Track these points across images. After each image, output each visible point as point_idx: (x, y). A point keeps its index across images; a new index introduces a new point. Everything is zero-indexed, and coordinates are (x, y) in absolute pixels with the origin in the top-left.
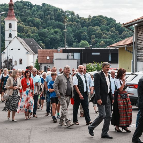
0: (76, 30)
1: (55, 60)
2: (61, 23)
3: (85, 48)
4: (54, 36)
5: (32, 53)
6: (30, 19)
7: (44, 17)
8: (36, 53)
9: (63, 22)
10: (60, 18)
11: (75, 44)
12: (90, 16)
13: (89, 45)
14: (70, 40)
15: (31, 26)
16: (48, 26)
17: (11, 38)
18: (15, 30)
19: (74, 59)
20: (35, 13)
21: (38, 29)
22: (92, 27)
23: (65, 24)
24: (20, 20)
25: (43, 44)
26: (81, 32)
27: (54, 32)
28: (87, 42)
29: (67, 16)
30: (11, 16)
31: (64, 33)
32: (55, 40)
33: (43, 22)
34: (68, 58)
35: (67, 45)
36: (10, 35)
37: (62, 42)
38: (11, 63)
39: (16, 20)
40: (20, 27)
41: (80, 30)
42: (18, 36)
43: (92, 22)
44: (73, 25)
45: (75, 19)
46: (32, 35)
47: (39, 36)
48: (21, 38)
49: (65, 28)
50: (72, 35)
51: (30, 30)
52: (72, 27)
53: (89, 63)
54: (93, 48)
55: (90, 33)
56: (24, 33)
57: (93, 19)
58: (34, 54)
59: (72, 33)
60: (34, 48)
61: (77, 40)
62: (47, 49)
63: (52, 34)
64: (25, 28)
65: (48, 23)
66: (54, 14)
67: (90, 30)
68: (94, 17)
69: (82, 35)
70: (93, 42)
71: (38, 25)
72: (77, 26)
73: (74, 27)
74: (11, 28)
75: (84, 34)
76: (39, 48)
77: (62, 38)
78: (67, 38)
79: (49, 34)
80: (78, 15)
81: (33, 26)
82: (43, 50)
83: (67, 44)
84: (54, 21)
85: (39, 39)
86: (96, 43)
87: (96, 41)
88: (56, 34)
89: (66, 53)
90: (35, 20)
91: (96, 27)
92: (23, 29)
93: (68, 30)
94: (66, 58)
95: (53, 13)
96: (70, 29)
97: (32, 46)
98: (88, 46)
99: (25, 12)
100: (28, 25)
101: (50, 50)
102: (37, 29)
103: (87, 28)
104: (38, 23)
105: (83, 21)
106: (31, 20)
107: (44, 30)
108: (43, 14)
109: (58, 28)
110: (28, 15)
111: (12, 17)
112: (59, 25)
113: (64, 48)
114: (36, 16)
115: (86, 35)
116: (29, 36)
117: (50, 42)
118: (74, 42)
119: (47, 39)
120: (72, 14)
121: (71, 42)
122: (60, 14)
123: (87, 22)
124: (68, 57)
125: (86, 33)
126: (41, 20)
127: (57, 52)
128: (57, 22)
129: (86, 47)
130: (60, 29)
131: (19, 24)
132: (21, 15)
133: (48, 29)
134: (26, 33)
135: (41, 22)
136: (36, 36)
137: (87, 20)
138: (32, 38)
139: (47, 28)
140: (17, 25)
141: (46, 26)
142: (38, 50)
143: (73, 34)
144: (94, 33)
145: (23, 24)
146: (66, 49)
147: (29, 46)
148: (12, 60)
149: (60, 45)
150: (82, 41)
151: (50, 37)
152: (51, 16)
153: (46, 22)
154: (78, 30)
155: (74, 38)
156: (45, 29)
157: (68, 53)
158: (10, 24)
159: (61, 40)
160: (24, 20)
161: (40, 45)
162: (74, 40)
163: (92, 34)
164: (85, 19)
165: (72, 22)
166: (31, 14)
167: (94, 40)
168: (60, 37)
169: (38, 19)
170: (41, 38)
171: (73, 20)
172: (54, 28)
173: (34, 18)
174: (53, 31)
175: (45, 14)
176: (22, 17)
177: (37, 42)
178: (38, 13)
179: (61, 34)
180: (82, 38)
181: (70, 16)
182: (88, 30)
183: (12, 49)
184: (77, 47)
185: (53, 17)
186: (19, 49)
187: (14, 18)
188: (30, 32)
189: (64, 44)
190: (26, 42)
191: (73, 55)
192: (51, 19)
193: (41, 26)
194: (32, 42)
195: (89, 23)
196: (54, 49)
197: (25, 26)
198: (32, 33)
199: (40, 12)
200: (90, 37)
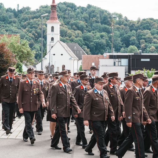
0: (123, 34)
1: (100, 67)
2: (108, 27)
3: (133, 54)
4: (100, 40)
5: (75, 59)
6: (74, 21)
7: (89, 20)
8: (80, 58)
9: (110, 25)
10: (106, 21)
11: (123, 49)
12: (139, 19)
13: (138, 50)
14: (118, 44)
15: (75, 30)
16: (94, 30)
17: (53, 42)
18: (58, 34)
19: (121, 66)
20: (80, 15)
21: (83, 33)
22: (141, 31)
23: (112, 27)
24: (63, 23)
25: (88, 49)
26: (130, 37)
27: (100, 36)
28: (136, 48)
29: (114, 19)
30: (53, 18)
31: (110, 38)
32: (100, 45)
33: (88, 25)
34: (115, 65)
35: (114, 51)
36: (52, 39)
37: (108, 47)
38: (53, 69)
39: (59, 23)
40: (63, 31)
41: (128, 34)
42: (61, 40)
43: (141, 25)
44: (120, 28)
45: (122, 22)
46: (76, 39)
47: (83, 41)
48: (64, 42)
49: (111, 31)
50: (119, 39)
51: (74, 34)
52: (119, 31)
53: (138, 70)
54: (142, 54)
55: (139, 37)
56: (68, 38)
57: (142, 22)
58: (78, 60)
59: (119, 37)
60: (78, 53)
61: (124, 45)
62: (92, 54)
63: (98, 38)
64: (68, 32)
65: (94, 27)
66: (100, 17)
67: (139, 34)
68: (144, 20)
69: (130, 39)
70: (142, 47)
71: (82, 29)
72: (124, 30)
73: (122, 30)
74: (53, 31)
75: (133, 39)
76: (84, 54)
77: (109, 42)
78: (114, 42)
79: (94, 38)
80: (126, 17)
81: (77, 29)
82: (88, 55)
83: (114, 49)
84: (100, 24)
85: (83, 44)
86: (146, 49)
87: (145, 46)
88: (102, 38)
89: (113, 60)
90: (79, 23)
91: (145, 31)
92: (67, 33)
93: (115, 34)
94: (113, 64)
95: (98, 15)
96: (117, 33)
97: (76, 52)
98: (137, 52)
99: (68, 14)
100: (72, 28)
101: (95, 56)
102: (81, 33)
103: (136, 31)
104: (82, 26)
105: (132, 24)
106: (75, 23)
107: (89, 34)
108: (88, 16)
109: (104, 31)
110: (71, 18)
111: (54, 20)
112: (106, 28)
113: (111, 54)
114: (80, 18)
115: (135, 40)
116: (73, 40)
117: (95, 47)
118: (122, 47)
119: (92, 43)
120: (120, 16)
121: (119, 48)
122: (106, 16)
123: (136, 25)
124: (115, 63)
125: (134, 37)
126: (86, 23)
127: (103, 58)
128: (104, 25)
129: (135, 53)
130: (107, 33)
131: (62, 27)
132: (64, 18)
133: (93, 33)
134: (70, 37)
135: (86, 25)
136: (80, 40)
137: (136, 23)
138: (76, 42)
139: (93, 31)
140: (60, 28)
141: (91, 29)
142: (82, 55)
143: (121, 38)
144: (143, 37)
145: (66, 28)
146: (113, 54)
147: (72, 51)
148: (54, 66)
149: (106, 50)
150: (131, 47)
151: (95, 41)
152: (96, 18)
153: (91, 26)
154: (126, 34)
155: (121, 43)
156: (90, 32)
157: (115, 58)
158: (53, 28)
159: (108, 44)
160: (68, 23)
161: (84, 50)
162: (121, 45)
163: (141, 39)
164: (133, 22)
165: (120, 25)
166: (75, 16)
167: (144, 44)
168: (107, 42)
169: (82, 21)
170: (85, 43)
171: (120, 23)
172: (100, 31)
173: (78, 21)
174: (98, 34)
175: (90, 16)
176: (66, 19)
177: (81, 47)
178: (83, 16)
179: (107, 38)
180: (130, 43)
181: (117, 19)
182: (137, 34)
183: (54, 55)
184: (124, 53)
185: (99, 20)
186: (62, 55)
187: (57, 21)
188: (74, 36)
189: (111, 49)
190: (69, 47)
191: (121, 62)
192: (97, 22)
193: (85, 29)
194: (76, 46)
195: (138, 27)
196: (100, 55)
197: (68, 29)
198: (76, 37)
199: (85, 15)
200: (139, 42)
